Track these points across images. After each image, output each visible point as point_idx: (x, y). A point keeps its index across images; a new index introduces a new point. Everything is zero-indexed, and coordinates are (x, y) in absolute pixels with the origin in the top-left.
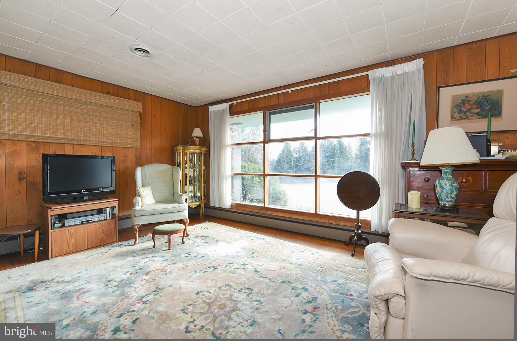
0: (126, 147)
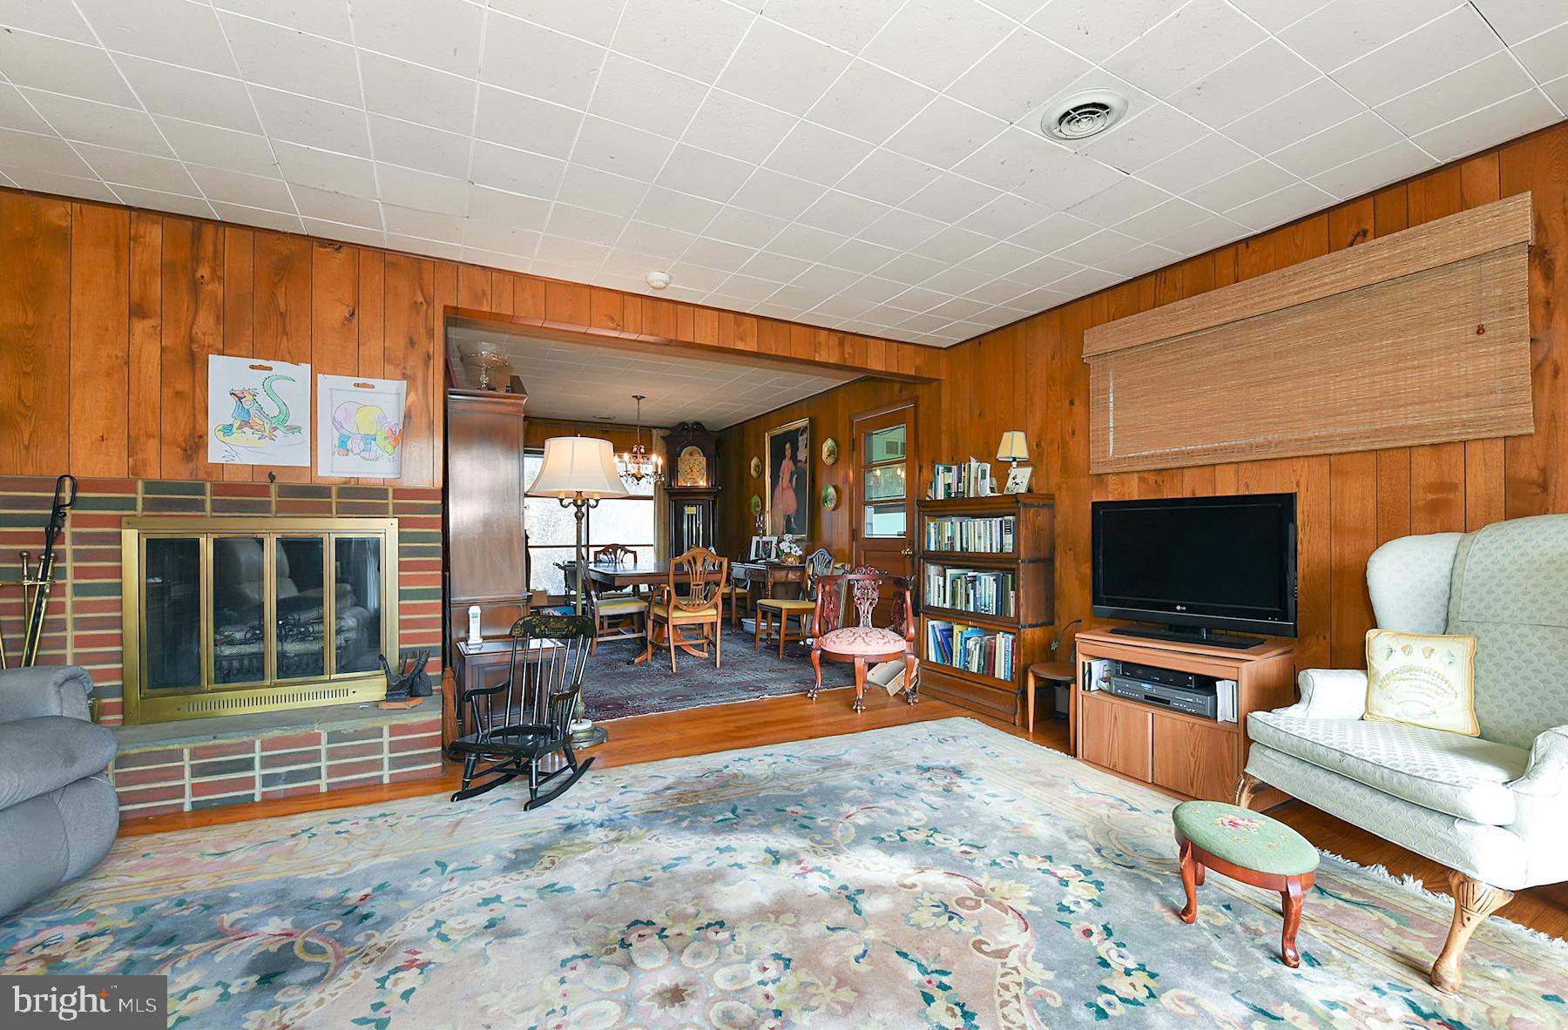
0: (1445, 443)
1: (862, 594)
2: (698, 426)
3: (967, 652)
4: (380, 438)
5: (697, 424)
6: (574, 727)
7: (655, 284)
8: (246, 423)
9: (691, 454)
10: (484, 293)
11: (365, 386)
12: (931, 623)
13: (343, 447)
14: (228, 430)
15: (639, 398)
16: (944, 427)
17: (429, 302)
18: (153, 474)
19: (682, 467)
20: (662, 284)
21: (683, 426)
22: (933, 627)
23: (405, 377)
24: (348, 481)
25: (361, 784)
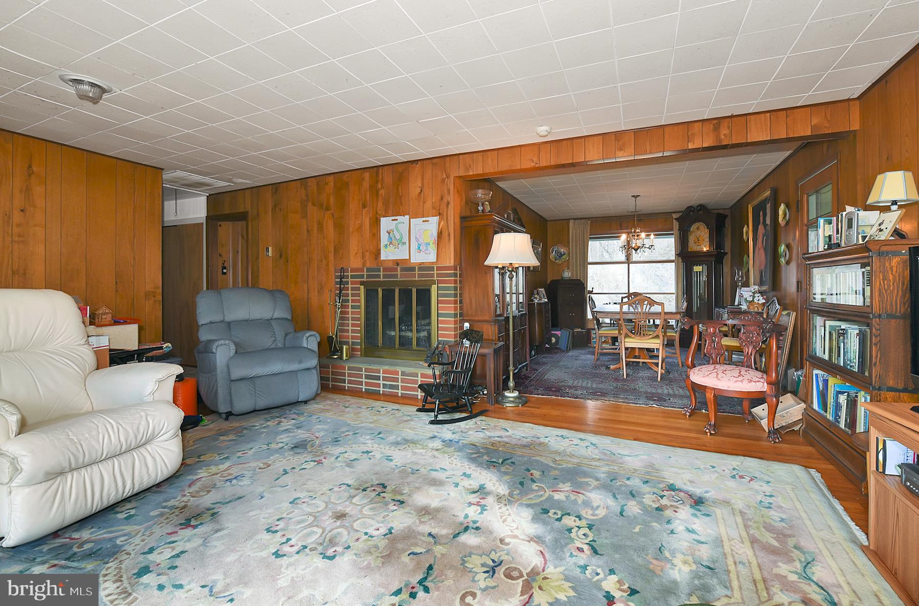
1: (747, 339)
2: (702, 207)
3: (838, 406)
4: (431, 243)
5: (700, 205)
6: (507, 394)
7: (541, 134)
8: (391, 243)
9: (698, 228)
10: (470, 166)
11: (426, 221)
12: (816, 372)
13: (419, 250)
14: (386, 246)
15: (635, 197)
16: (859, 178)
17: (448, 177)
18: (368, 266)
19: (692, 239)
20: (545, 133)
21: (690, 209)
22: (817, 375)
23: (440, 214)
24: (421, 264)
25: (411, 396)
